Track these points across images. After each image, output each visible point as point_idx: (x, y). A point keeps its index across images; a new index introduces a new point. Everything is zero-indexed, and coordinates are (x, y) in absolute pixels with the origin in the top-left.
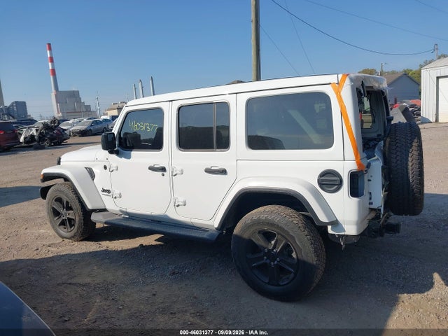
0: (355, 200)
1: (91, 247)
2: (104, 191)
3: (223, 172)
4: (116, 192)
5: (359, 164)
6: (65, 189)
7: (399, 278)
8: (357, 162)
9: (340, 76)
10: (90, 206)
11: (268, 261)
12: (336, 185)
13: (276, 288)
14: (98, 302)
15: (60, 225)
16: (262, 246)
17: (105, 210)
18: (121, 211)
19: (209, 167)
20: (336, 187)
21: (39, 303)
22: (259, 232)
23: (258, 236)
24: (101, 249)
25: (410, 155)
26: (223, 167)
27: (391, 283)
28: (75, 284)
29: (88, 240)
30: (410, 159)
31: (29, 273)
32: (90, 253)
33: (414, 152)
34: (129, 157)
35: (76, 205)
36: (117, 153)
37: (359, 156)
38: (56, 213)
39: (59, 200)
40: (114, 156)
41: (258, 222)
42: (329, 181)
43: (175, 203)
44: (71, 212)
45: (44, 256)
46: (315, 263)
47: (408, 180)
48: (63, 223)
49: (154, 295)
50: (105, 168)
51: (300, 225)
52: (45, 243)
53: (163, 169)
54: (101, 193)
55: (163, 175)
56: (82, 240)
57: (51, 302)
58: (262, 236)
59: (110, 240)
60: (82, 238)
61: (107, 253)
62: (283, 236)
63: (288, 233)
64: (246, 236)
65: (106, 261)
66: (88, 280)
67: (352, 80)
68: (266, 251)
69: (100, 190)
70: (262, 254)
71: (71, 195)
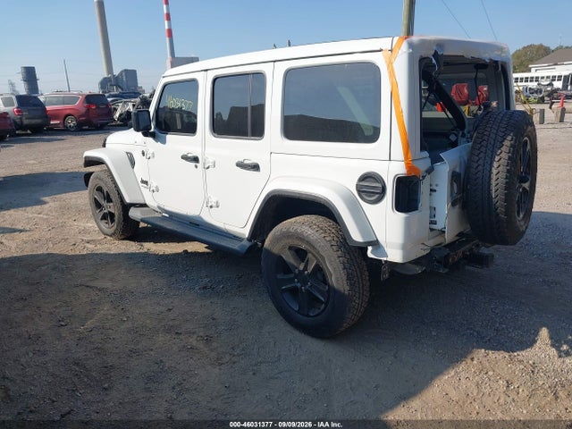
0: (402, 215)
1: (132, 247)
2: (143, 182)
3: (256, 167)
4: (153, 184)
5: (409, 167)
6: (104, 176)
7: (491, 328)
8: (407, 164)
9: (396, 39)
10: (128, 200)
11: (299, 285)
12: (377, 193)
13: (306, 318)
14: (106, 309)
15: (102, 219)
16: (293, 265)
17: (144, 205)
18: (159, 207)
19: (241, 160)
20: (377, 196)
21: (45, 303)
22: (290, 248)
23: (288, 252)
24: (141, 251)
25: (497, 158)
26: (255, 161)
27: (475, 334)
28: (91, 287)
29: (130, 240)
30: (495, 165)
31: (54, 269)
32: (127, 254)
33: (503, 155)
34: (164, 142)
35: (114, 197)
36: (153, 135)
37: (410, 155)
38: (98, 205)
39: (99, 189)
40: (150, 140)
41: (287, 235)
42: (370, 187)
43: (207, 203)
44: (111, 204)
45: (78, 253)
46: (346, 293)
47: (490, 194)
48: (104, 217)
49: (170, 310)
50: (143, 153)
51: (334, 243)
52: (85, 238)
53: (196, 160)
54: (141, 184)
55: (196, 167)
56: (123, 239)
57: (59, 304)
58: (293, 252)
59: (155, 242)
60: (123, 237)
61: (146, 256)
62: (314, 256)
63: (318, 252)
64: (275, 250)
65: (140, 265)
66: (108, 285)
67: (411, 45)
68: (297, 271)
69: (139, 180)
70: (292, 276)
71: (111, 184)
